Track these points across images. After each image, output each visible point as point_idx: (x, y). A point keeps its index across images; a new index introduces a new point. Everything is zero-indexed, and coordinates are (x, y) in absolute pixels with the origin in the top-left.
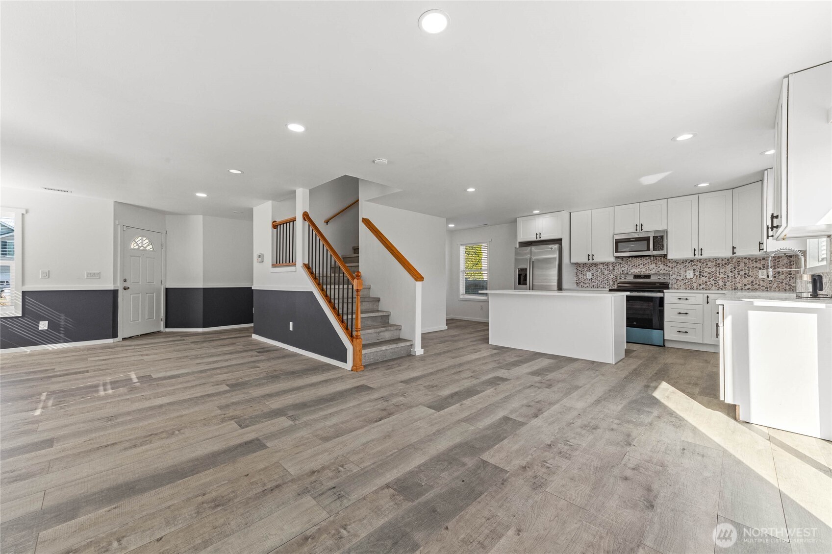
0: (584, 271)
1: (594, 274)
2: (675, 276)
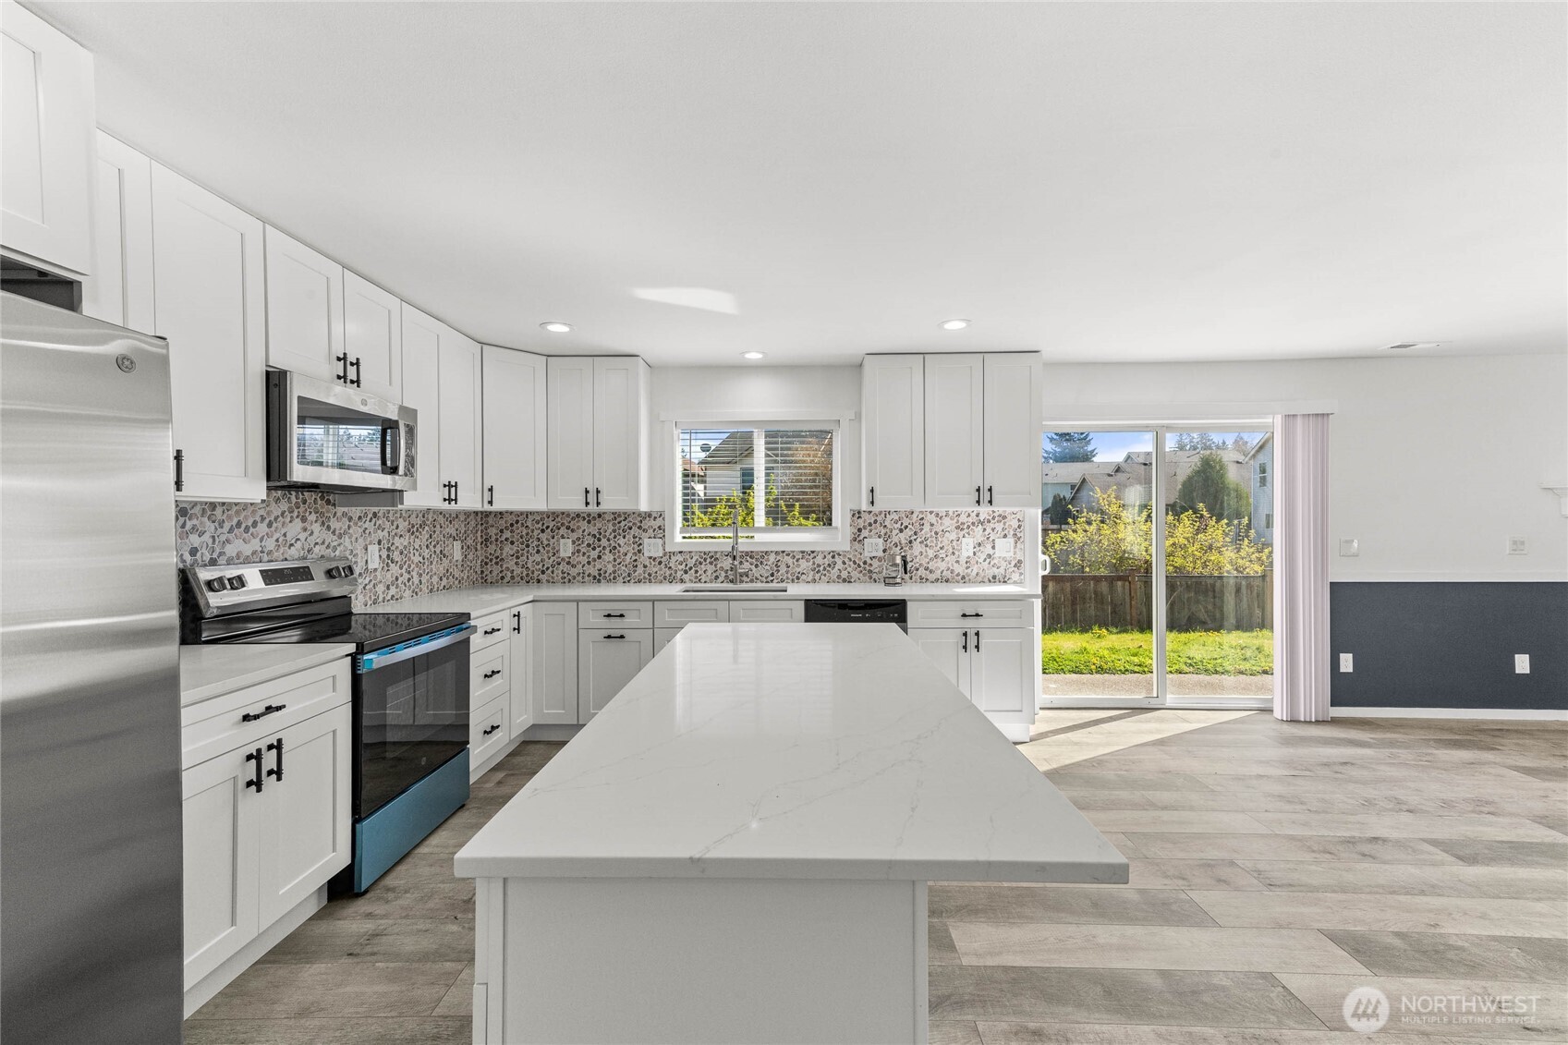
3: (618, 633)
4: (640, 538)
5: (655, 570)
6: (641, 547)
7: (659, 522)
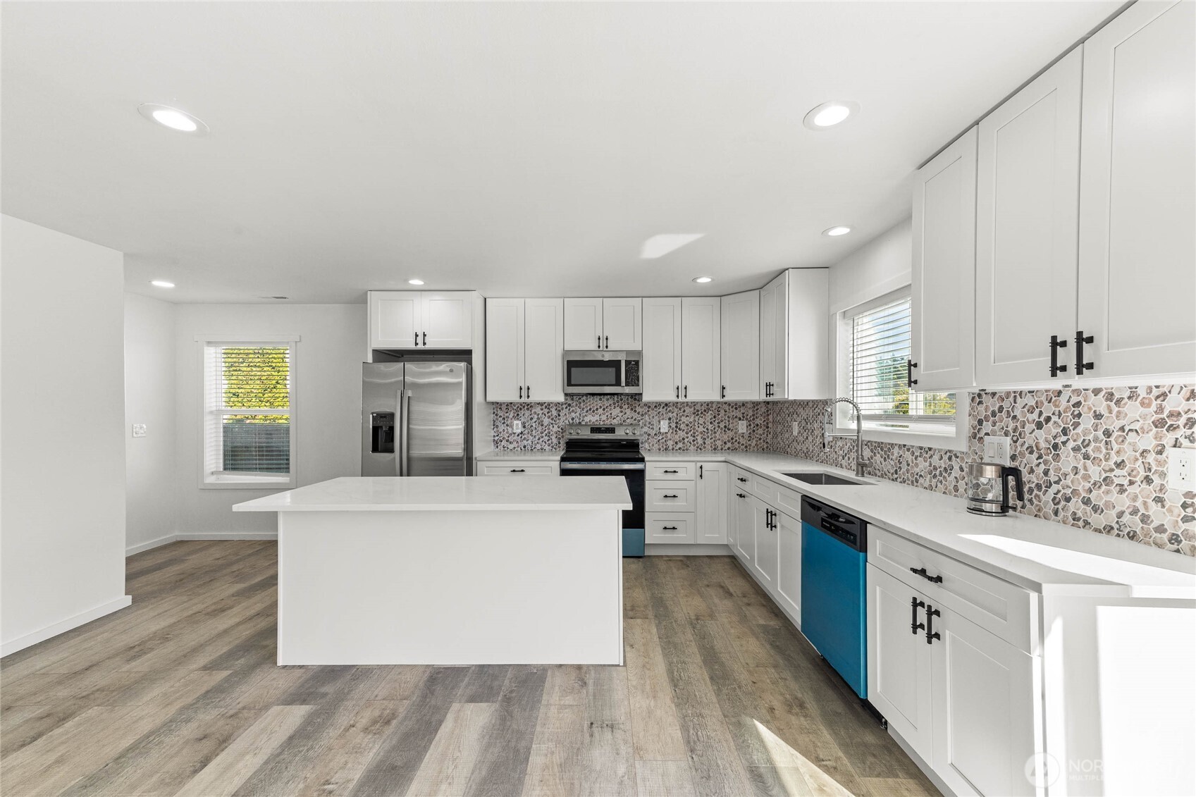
0: (508, 417)
1: (527, 425)
2: (646, 429)
4: (823, 423)
5: (829, 453)
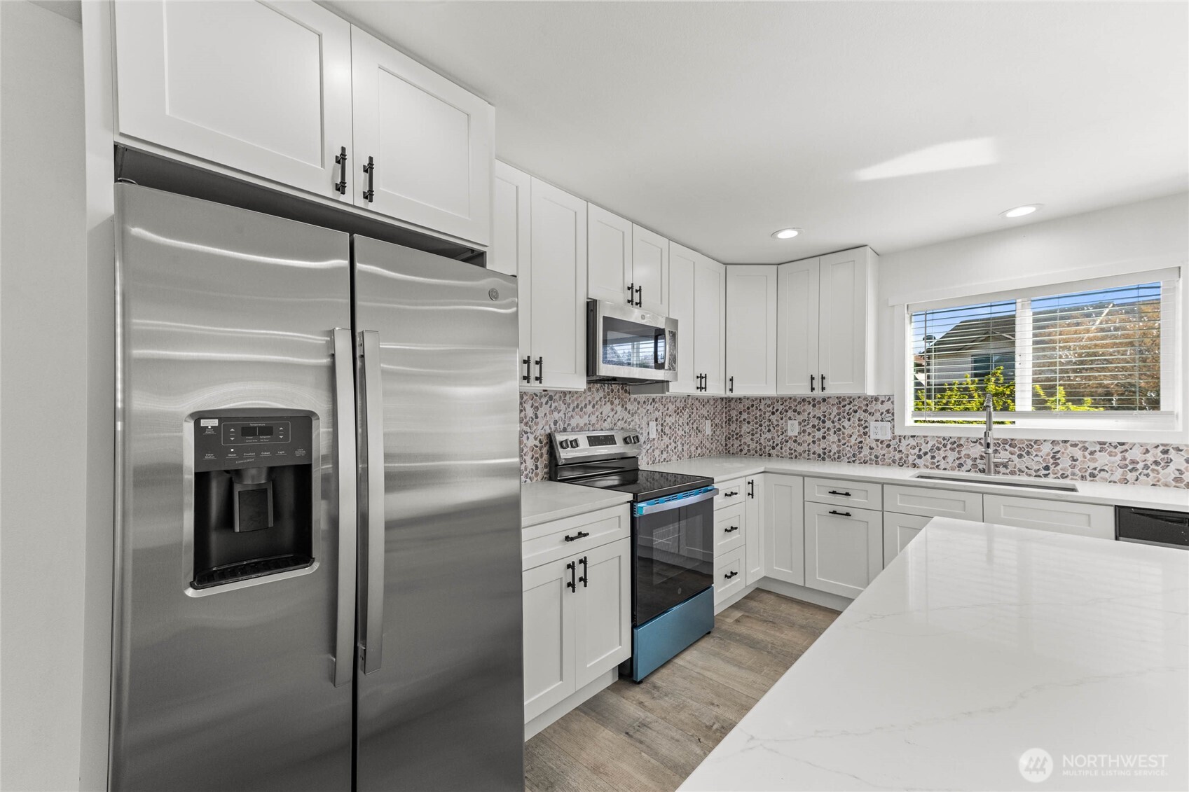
3: (844, 510)
4: (866, 421)
5: (883, 452)
6: (867, 430)
7: (887, 406)
